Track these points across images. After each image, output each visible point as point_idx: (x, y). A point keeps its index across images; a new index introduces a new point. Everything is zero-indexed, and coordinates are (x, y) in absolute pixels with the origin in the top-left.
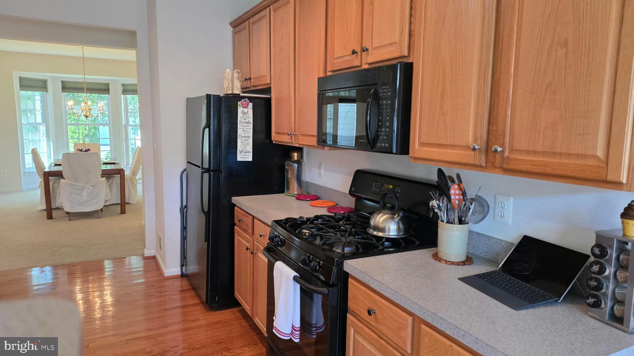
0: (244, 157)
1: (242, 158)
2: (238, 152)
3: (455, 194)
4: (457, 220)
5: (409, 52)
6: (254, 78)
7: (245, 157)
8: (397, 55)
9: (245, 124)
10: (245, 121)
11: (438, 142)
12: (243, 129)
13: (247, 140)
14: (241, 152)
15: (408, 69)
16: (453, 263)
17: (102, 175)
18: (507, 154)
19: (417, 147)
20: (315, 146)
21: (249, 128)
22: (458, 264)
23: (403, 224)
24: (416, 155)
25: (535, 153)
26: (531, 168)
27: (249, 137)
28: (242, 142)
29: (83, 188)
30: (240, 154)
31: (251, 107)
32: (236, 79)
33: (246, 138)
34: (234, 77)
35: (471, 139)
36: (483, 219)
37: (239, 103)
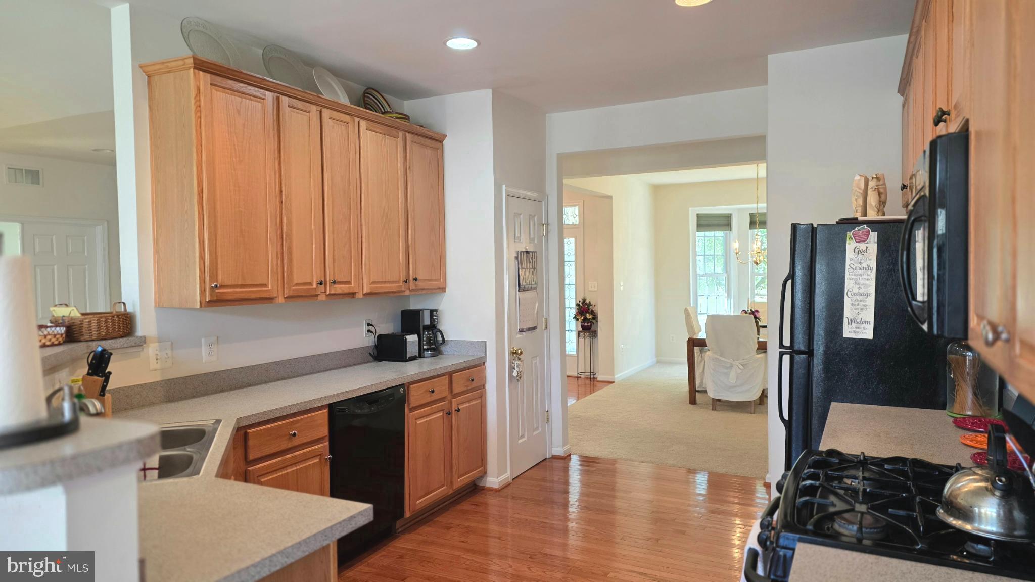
0: (857, 330)
1: (854, 332)
2: (845, 321)
7: (860, 331)
9: (861, 272)
10: (860, 266)
12: (856, 280)
13: (864, 301)
14: (851, 322)
17: (758, 349)
21: (869, 278)
27: (868, 295)
28: (852, 304)
29: (731, 366)
30: (850, 326)
31: (874, 239)
32: (871, 190)
33: (861, 297)
34: (869, 187)
37: (849, 234)
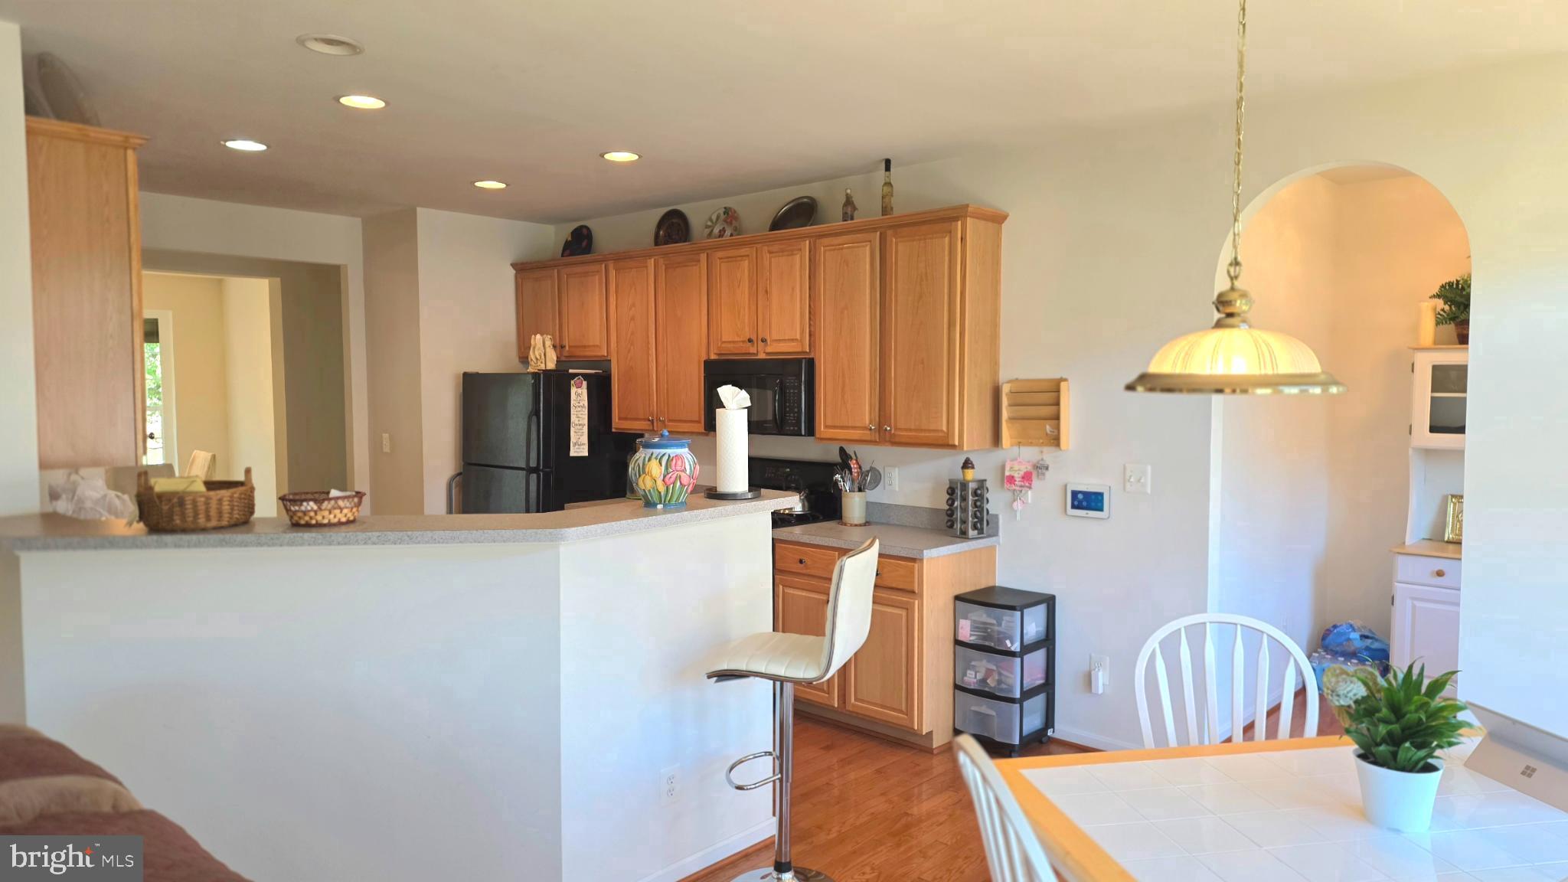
1: (577, 452)
2: (572, 444)
3: (855, 468)
4: (856, 489)
5: (810, 349)
6: (570, 347)
7: (580, 451)
8: (799, 349)
9: (579, 409)
10: (579, 405)
11: (841, 425)
12: (577, 415)
13: (582, 430)
14: (575, 445)
15: (811, 363)
16: (856, 525)
18: (893, 432)
19: (822, 429)
20: (702, 433)
21: (584, 413)
22: (860, 525)
23: (808, 501)
24: (822, 436)
25: (910, 430)
26: (908, 440)
27: (584, 425)
28: (575, 432)
30: (574, 448)
31: (585, 387)
32: (550, 348)
33: (580, 427)
34: (547, 346)
35: (867, 422)
36: (876, 487)
37: (572, 382)
